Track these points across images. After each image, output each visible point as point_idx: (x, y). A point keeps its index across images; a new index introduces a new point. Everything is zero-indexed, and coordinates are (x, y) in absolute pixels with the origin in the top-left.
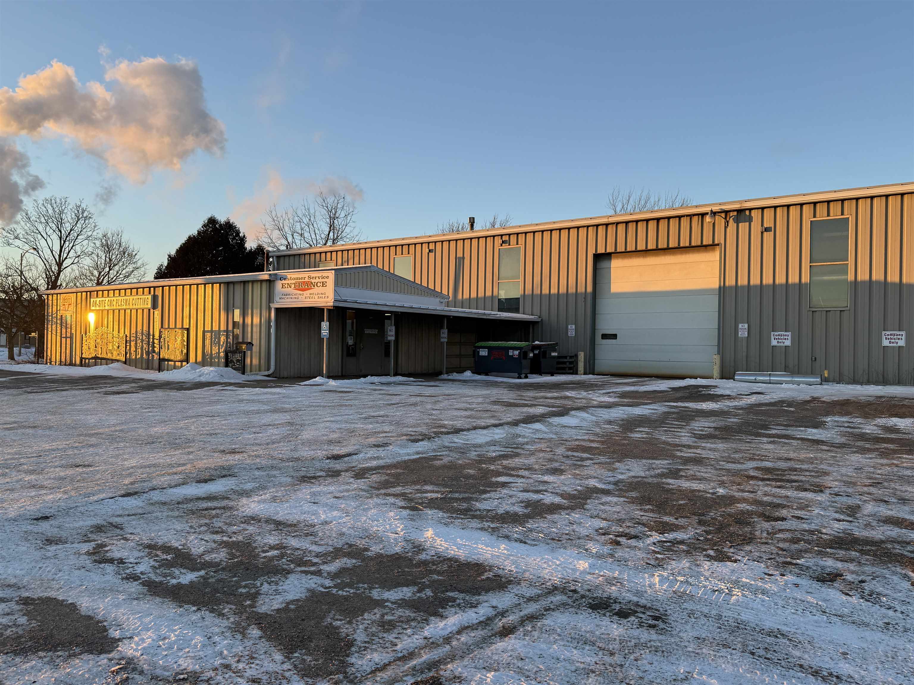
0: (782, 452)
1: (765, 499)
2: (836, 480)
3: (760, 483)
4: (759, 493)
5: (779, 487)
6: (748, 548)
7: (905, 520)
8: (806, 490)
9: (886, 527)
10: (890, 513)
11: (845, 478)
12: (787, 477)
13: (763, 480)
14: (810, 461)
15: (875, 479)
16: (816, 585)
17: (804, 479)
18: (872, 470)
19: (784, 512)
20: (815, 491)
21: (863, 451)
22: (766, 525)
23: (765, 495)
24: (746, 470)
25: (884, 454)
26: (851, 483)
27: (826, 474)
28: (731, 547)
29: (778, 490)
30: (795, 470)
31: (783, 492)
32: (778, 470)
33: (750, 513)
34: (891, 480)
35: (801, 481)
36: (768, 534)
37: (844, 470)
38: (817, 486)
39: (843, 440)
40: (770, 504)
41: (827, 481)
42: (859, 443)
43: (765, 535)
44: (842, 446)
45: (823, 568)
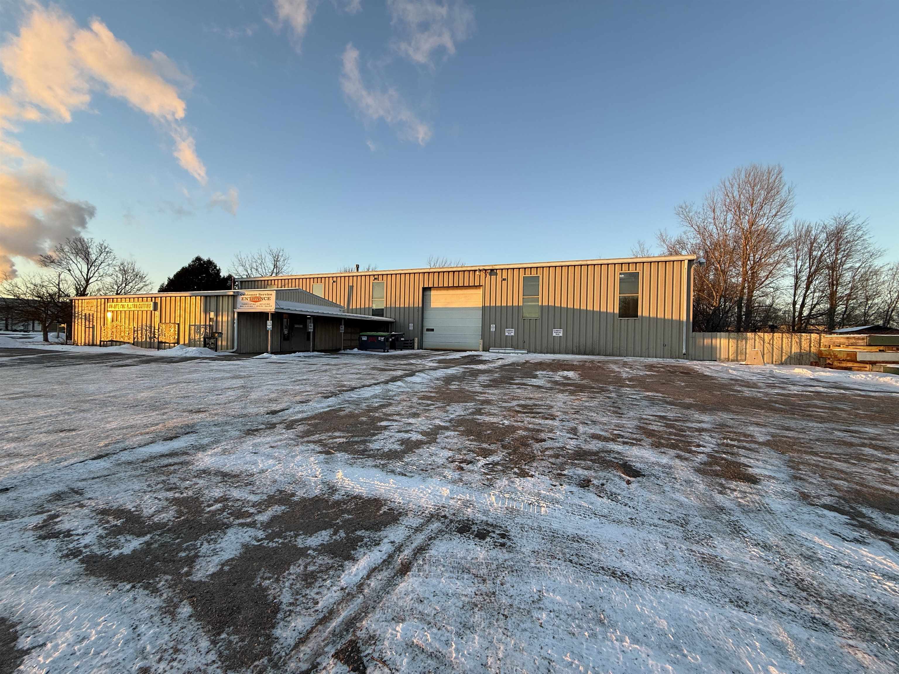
0: (526, 394)
1: (530, 426)
2: (558, 411)
3: (523, 415)
4: (526, 422)
5: (534, 417)
6: (535, 464)
7: (601, 436)
8: (547, 419)
9: (595, 442)
10: (592, 431)
11: (562, 410)
12: (534, 411)
13: (524, 413)
14: (541, 399)
15: (575, 409)
16: (581, 490)
17: (543, 411)
18: (570, 403)
19: (543, 435)
20: (552, 419)
21: (562, 391)
22: (537, 445)
23: (529, 423)
24: (513, 407)
25: (572, 393)
26: (565, 412)
27: (552, 407)
28: (525, 465)
29: (534, 419)
30: (536, 405)
31: (537, 421)
32: (529, 406)
33: (527, 437)
34: (582, 410)
35: (542, 413)
36: (541, 452)
37: (559, 404)
38: (552, 415)
39: (549, 385)
40: (533, 430)
41: (554, 411)
42: (557, 387)
43: (539, 453)
44: (551, 389)
45: (579, 476)
